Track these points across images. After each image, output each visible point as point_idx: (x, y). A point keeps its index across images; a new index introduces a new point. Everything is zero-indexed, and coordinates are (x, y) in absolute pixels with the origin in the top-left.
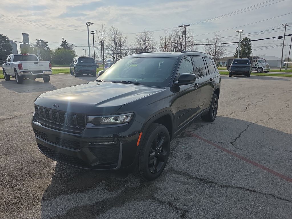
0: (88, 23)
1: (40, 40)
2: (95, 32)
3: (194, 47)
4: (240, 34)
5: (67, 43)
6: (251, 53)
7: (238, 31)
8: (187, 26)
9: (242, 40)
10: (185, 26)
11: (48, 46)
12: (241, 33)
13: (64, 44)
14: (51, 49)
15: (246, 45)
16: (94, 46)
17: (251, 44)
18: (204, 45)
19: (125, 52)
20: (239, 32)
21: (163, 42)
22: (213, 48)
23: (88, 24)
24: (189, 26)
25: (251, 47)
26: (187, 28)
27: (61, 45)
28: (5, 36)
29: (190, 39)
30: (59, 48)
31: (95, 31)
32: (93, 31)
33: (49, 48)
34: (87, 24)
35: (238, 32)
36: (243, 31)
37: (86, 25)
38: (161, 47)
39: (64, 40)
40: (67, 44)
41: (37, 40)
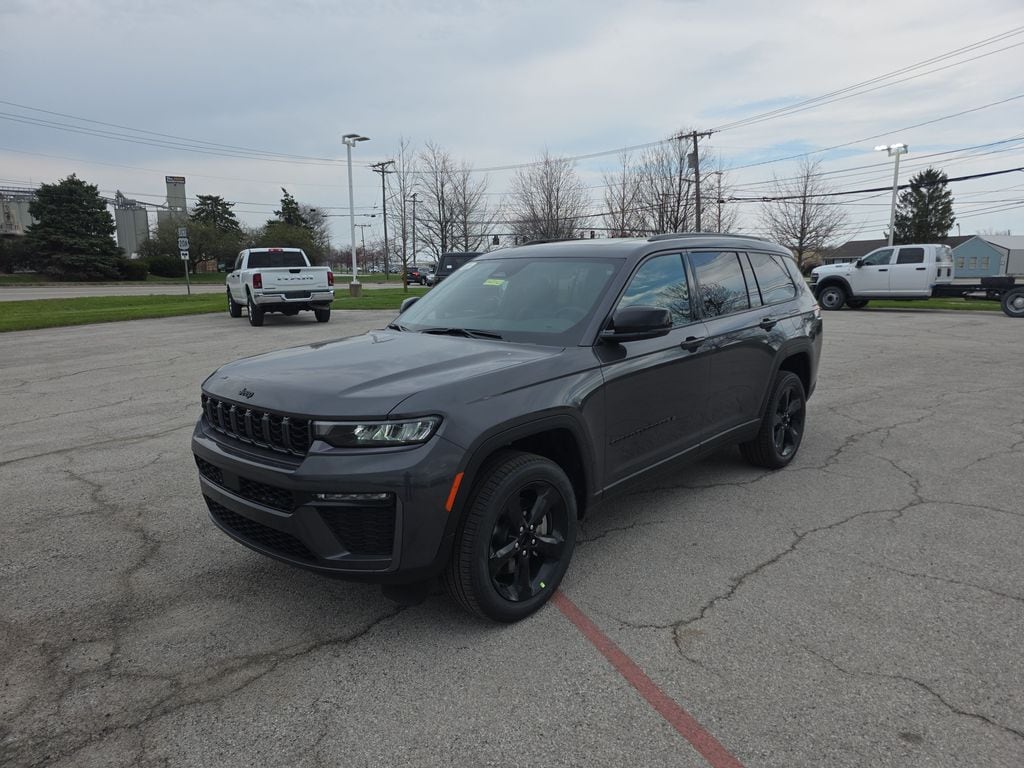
0: (350, 137)
1: (210, 198)
2: (390, 168)
3: (728, 207)
4: (893, 158)
5: (296, 204)
6: (949, 226)
7: (889, 149)
8: (702, 135)
9: (916, 180)
10: (695, 135)
11: (233, 215)
12: (898, 154)
13: (289, 208)
14: (241, 226)
15: (932, 198)
16: (385, 214)
17: (948, 193)
18: (764, 199)
19: (477, 230)
20: (892, 151)
21: (616, 193)
22: (794, 209)
23: (351, 140)
24: (710, 134)
25: (950, 202)
26: (701, 142)
27: (277, 213)
28: (94, 185)
29: (713, 179)
30: (270, 222)
31: (389, 163)
32: (383, 164)
33: (236, 224)
34: (347, 139)
35: (887, 152)
36: (905, 147)
37: (344, 142)
38: (606, 210)
39: (287, 195)
40: (297, 209)
41: (200, 197)
